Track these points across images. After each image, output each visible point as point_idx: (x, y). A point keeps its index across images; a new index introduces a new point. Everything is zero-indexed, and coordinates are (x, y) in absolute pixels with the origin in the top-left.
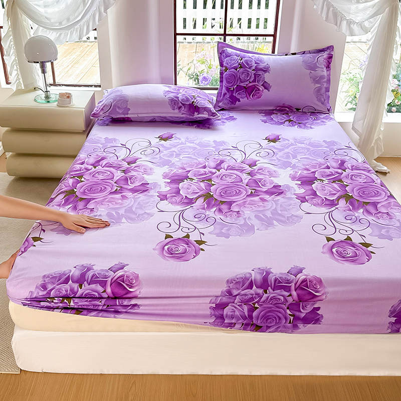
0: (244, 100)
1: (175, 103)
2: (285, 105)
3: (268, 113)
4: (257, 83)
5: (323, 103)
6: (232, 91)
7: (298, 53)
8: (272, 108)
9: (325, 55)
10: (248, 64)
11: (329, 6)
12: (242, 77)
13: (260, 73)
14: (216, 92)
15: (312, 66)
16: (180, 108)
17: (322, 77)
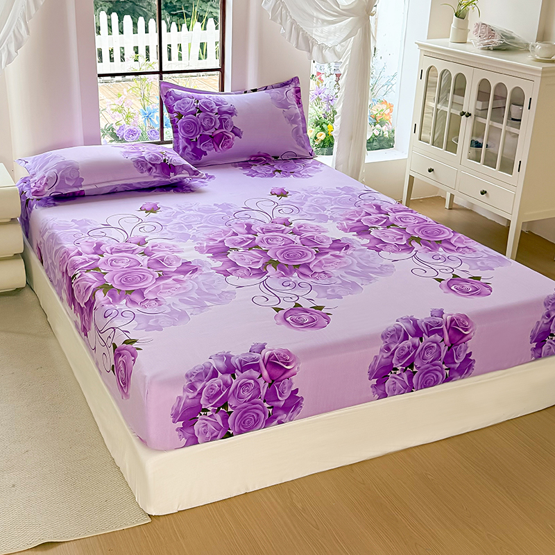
0: (211, 153)
1: (141, 164)
2: (261, 154)
3: (246, 165)
4: (224, 130)
5: (303, 147)
6: (195, 143)
7: (260, 89)
8: (245, 159)
9: (291, 88)
10: (208, 107)
11: (298, 29)
12: (205, 123)
13: (226, 116)
14: (171, 146)
15: (283, 103)
16: (150, 170)
17: (296, 115)
